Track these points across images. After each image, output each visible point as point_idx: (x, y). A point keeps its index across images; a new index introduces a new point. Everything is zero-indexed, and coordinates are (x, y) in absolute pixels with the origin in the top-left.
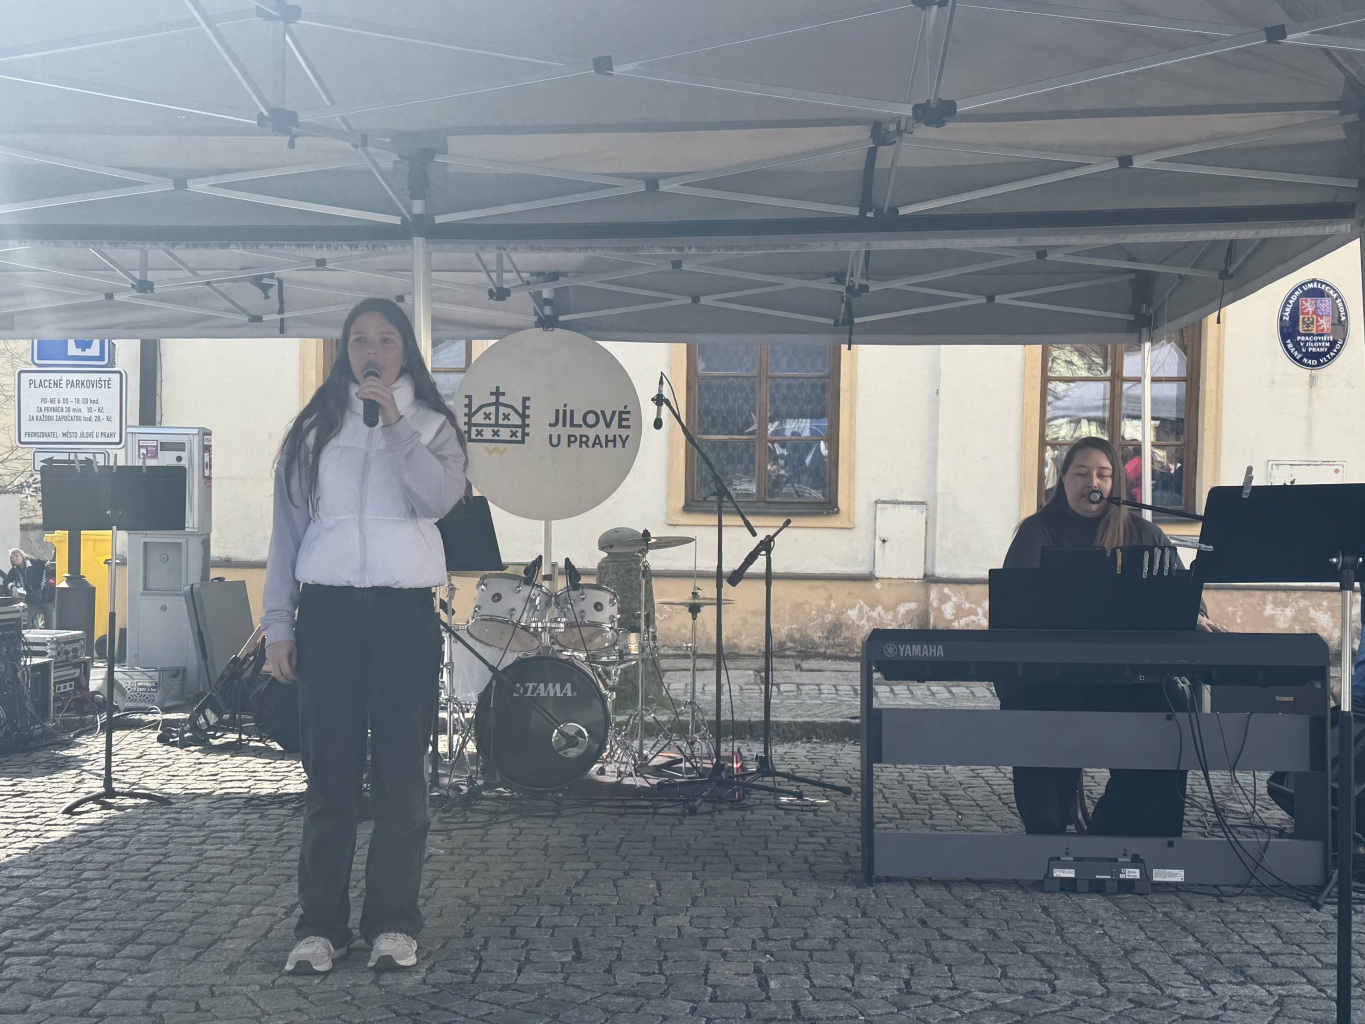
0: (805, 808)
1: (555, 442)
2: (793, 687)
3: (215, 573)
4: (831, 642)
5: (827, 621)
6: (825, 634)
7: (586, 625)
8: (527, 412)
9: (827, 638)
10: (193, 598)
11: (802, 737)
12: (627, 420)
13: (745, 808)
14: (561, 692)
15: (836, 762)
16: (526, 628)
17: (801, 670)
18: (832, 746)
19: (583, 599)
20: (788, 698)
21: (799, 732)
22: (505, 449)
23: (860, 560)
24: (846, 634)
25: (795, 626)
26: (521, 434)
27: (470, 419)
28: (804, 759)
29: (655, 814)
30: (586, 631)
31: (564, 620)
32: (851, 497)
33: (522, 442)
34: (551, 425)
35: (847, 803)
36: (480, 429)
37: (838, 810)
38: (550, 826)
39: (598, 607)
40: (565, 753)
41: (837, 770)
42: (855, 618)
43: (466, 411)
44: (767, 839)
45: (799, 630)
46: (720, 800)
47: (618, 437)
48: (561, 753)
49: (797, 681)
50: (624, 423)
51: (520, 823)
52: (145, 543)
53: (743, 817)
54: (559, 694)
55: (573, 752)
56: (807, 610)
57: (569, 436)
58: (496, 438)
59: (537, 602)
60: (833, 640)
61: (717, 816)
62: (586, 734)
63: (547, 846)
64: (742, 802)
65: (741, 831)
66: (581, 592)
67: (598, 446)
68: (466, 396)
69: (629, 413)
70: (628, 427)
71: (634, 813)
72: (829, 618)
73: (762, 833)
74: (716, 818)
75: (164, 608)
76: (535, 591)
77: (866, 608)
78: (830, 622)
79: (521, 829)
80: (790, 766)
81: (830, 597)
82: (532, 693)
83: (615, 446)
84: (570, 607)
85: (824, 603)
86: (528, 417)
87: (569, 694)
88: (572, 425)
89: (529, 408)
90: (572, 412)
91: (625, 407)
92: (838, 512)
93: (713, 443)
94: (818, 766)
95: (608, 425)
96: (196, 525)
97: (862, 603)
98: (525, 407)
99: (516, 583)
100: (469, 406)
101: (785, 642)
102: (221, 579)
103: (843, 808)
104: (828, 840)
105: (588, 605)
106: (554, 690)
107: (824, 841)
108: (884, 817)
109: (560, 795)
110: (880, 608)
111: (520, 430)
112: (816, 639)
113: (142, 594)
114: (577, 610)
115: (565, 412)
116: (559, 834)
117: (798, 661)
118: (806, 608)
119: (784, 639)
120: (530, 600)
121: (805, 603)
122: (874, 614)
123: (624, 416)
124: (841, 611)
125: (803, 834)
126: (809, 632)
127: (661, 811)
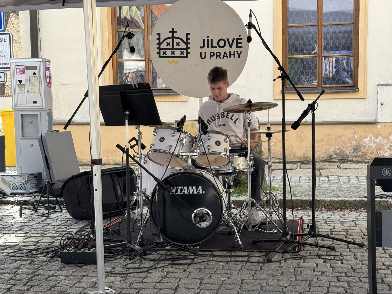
0: (336, 258)
1: (203, 56)
2: (336, 178)
3: (55, 128)
4: (356, 154)
5: (353, 144)
6: (352, 151)
7: (211, 154)
8: (189, 41)
9: (353, 153)
10: (42, 141)
11: (338, 208)
12: (241, 43)
13: (300, 258)
14: (196, 191)
15: (356, 224)
16: (178, 156)
17: (340, 169)
18: (354, 213)
19: (209, 139)
20: (333, 183)
21: (336, 206)
22: (178, 61)
23: (370, 114)
24: (362, 150)
25: (337, 147)
26: (186, 53)
27: (160, 46)
28: (338, 222)
29: (248, 262)
30: (211, 158)
31: (198, 151)
32: (365, 84)
33: (186, 57)
34: (201, 47)
35: (361, 254)
36: (165, 51)
37: (356, 259)
38: (185, 271)
39: (218, 143)
40: (200, 225)
41: (357, 229)
42: (367, 142)
43: (158, 41)
44: (311, 282)
45: (339, 149)
46: (286, 252)
47: (236, 53)
48: (198, 225)
49: (337, 175)
50: (239, 45)
51: (169, 269)
52: (22, 115)
53: (298, 264)
54: (195, 193)
55: (204, 225)
56: (343, 139)
57: (211, 53)
58: (173, 55)
59: (184, 141)
60: (357, 153)
61: (283, 264)
62: (211, 214)
63: (177, 287)
64: (299, 253)
65: (296, 276)
66: (208, 135)
67: (225, 58)
68: (157, 34)
69: (241, 39)
70: (241, 47)
71: (235, 261)
72: (354, 143)
73: (308, 278)
74: (282, 264)
75: (32, 145)
76: (183, 135)
77: (373, 138)
78: (355, 145)
79: (168, 273)
80: (330, 227)
81: (355, 132)
82: (181, 192)
83: (234, 57)
84: (201, 143)
85: (352, 135)
86: (189, 43)
87: (201, 192)
88: (212, 47)
89: (189, 39)
90: (212, 40)
91: (240, 36)
92: (358, 91)
93: (296, 59)
94: (346, 227)
95: (231, 46)
96: (44, 106)
97: (371, 135)
98: (187, 39)
99: (173, 131)
100: (159, 39)
101: (332, 155)
102: (57, 131)
103: (359, 258)
104: (349, 283)
105: (212, 143)
106: (193, 190)
107: (346, 285)
108: (384, 265)
109: (198, 247)
110: (380, 137)
111: (185, 51)
112: (348, 153)
113: (21, 139)
114: (206, 145)
115: (208, 40)
116: (188, 277)
117: (339, 164)
118: (343, 138)
119: (332, 153)
120: (179, 140)
121: (342, 136)
122: (378, 141)
123: (239, 41)
124: (360, 139)
125: (333, 278)
126: (344, 150)
127: (251, 260)
